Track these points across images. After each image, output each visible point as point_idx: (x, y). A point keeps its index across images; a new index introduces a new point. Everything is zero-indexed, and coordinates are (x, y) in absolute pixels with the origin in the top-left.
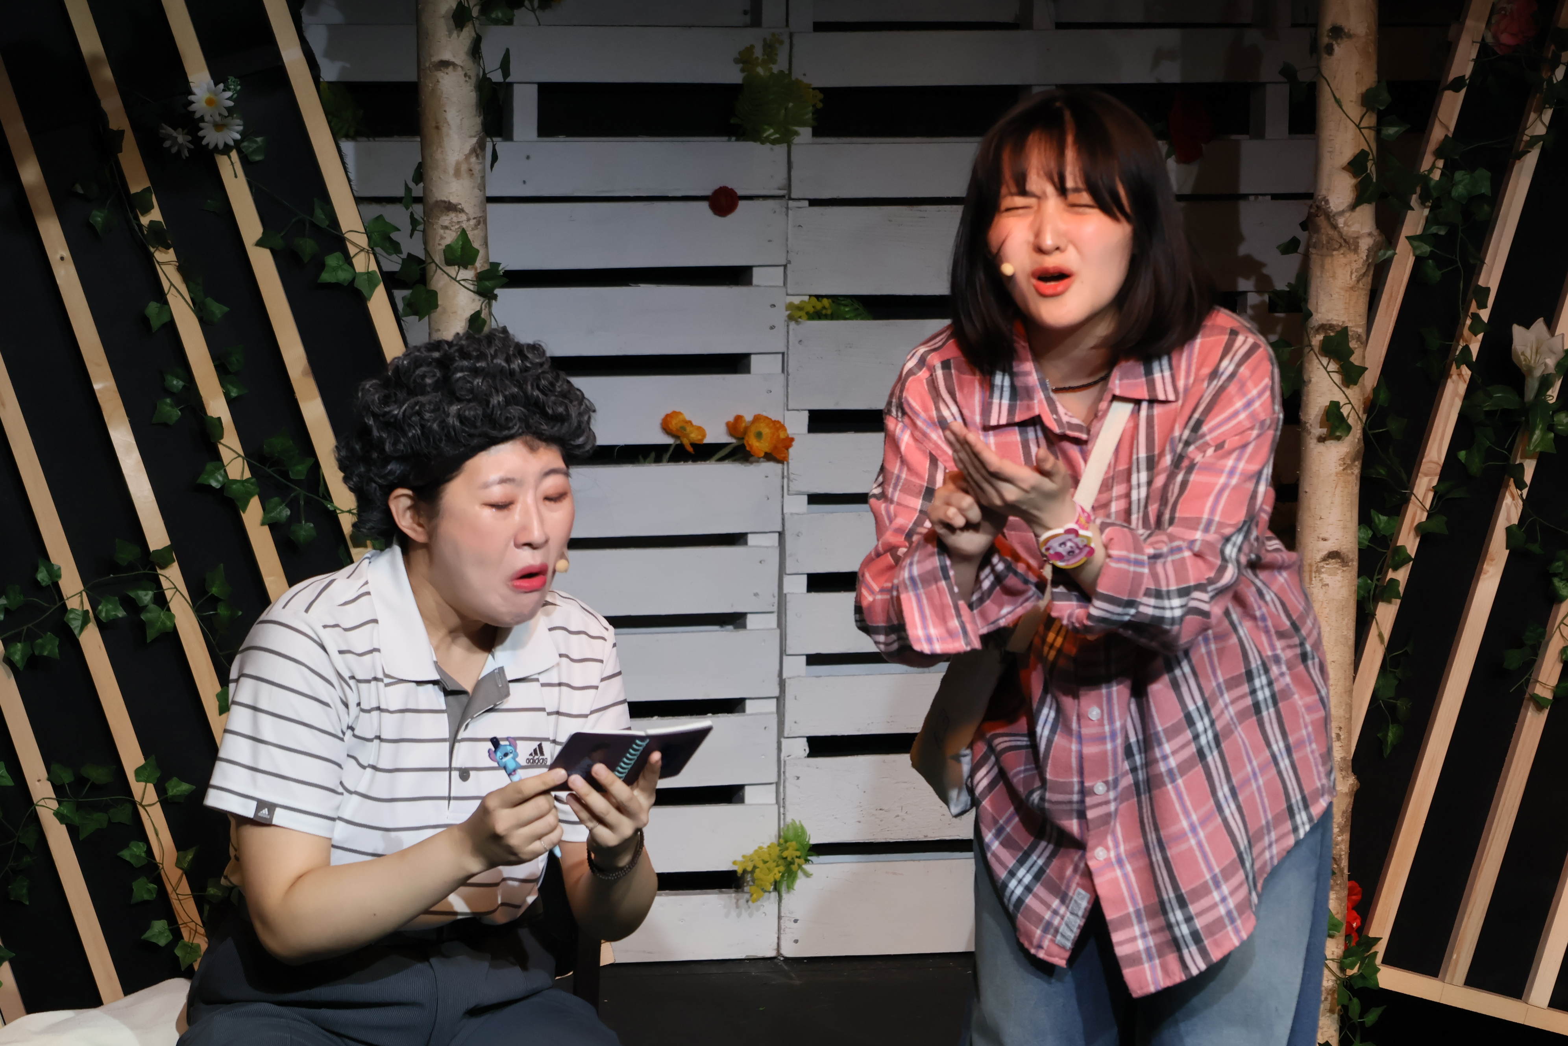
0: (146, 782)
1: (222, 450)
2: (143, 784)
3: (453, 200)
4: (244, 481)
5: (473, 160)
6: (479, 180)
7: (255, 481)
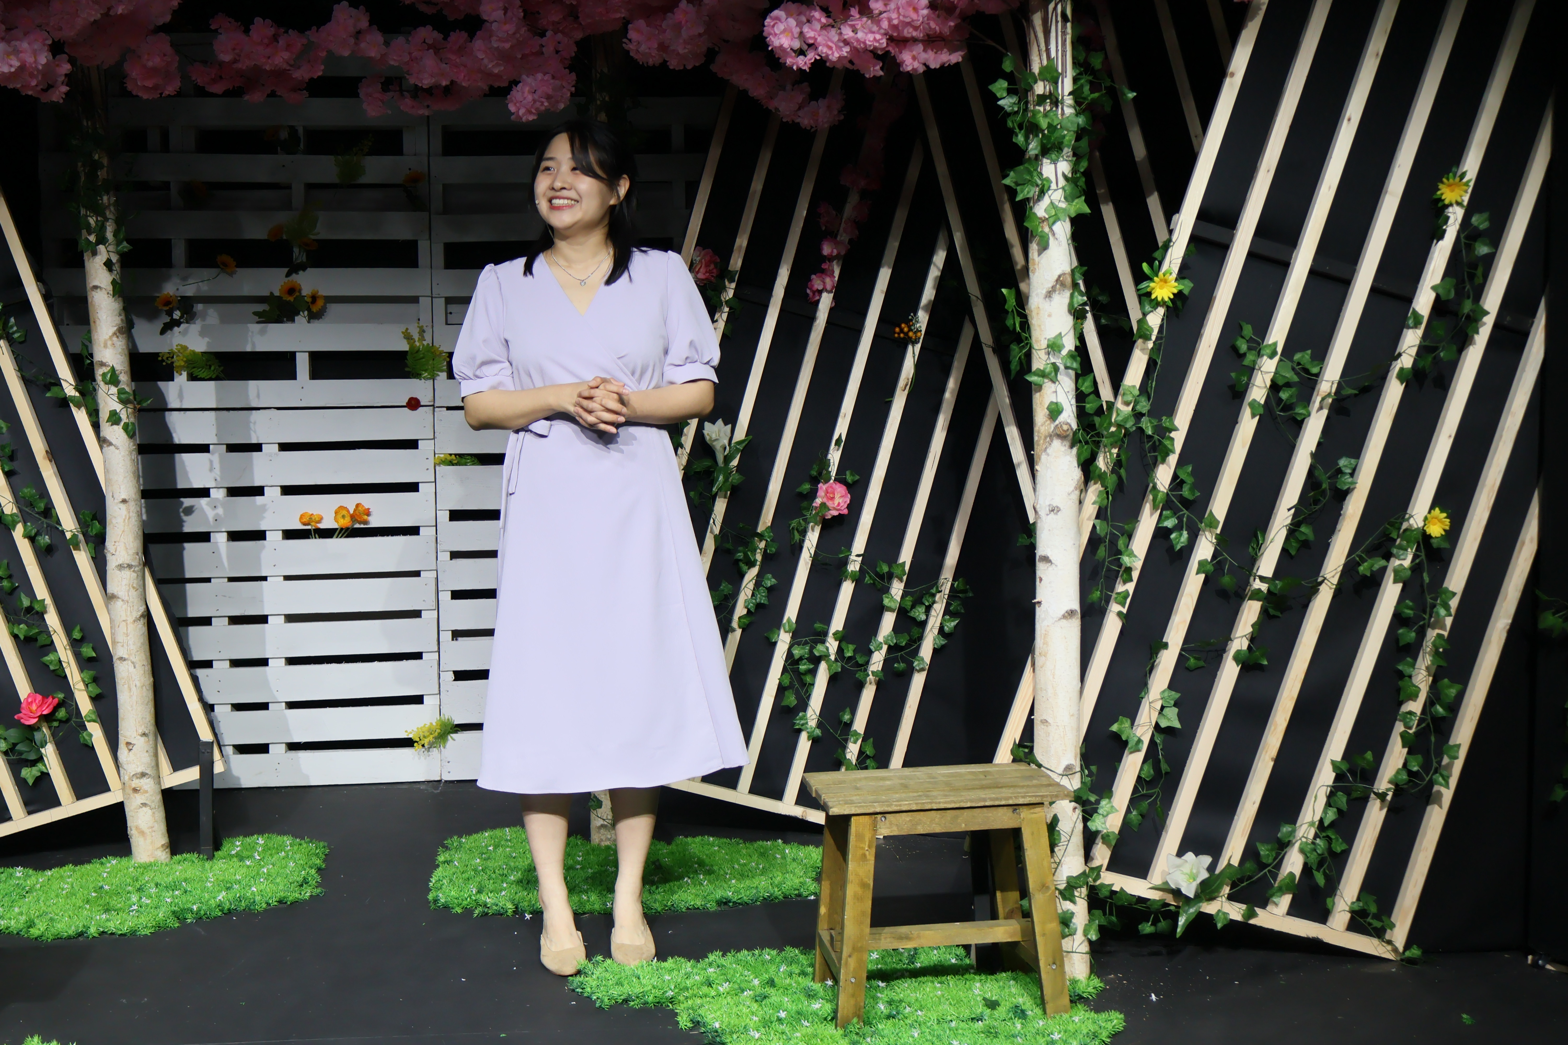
3: (104, 361)
4: (12, 515)
5: (115, 339)
6: (120, 350)
7: (20, 515)
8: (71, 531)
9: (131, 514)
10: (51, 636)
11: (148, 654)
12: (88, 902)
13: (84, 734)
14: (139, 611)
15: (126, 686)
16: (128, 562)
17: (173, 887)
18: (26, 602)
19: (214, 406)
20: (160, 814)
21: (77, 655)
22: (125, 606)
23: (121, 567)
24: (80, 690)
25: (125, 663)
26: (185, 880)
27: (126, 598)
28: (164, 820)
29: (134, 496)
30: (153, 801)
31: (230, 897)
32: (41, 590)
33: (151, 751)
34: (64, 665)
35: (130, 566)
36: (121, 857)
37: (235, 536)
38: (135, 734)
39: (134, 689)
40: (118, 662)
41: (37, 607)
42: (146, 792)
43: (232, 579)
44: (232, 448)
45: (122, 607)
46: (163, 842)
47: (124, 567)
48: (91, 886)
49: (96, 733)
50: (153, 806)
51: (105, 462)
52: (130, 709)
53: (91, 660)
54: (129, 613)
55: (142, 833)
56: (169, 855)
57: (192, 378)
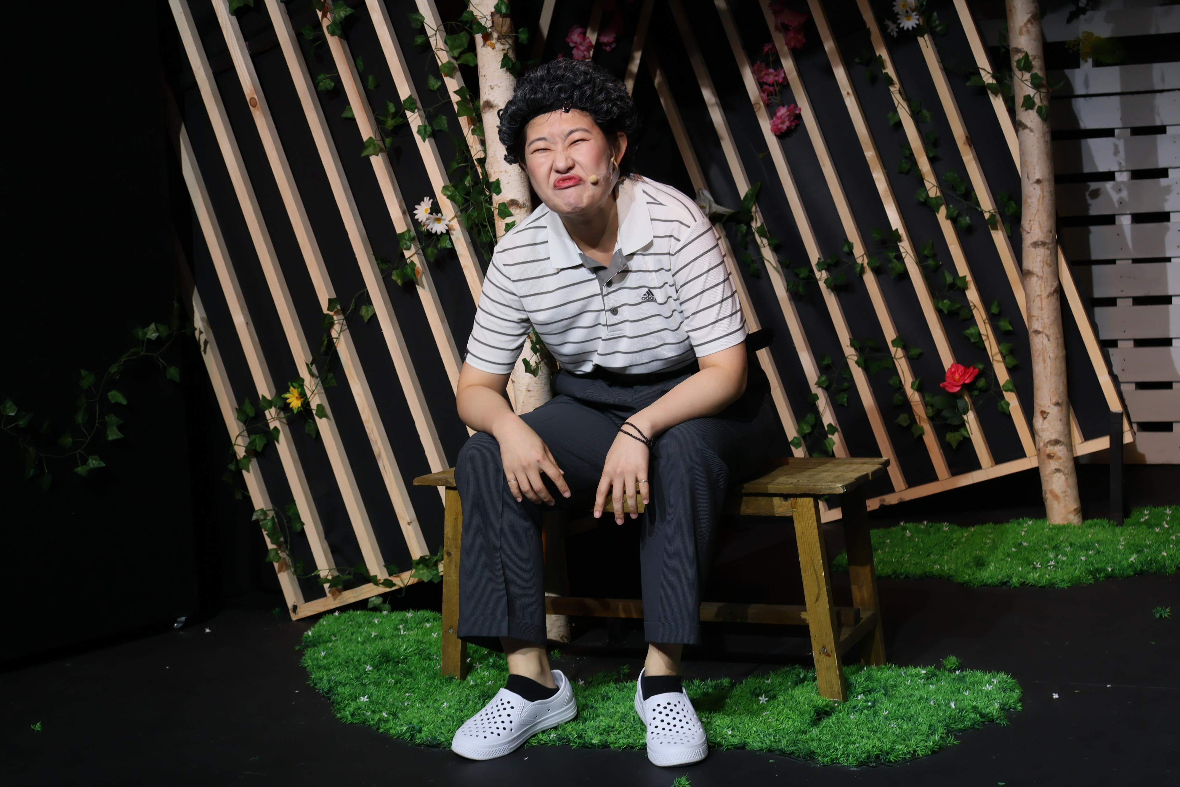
0: (897, 347)
1: (926, 183)
2: (896, 348)
3: (1020, 47)
4: (937, 198)
5: (1029, 25)
6: (1034, 36)
7: (943, 198)
8: (989, 212)
9: (1045, 193)
10: (971, 311)
11: (1061, 328)
12: (1009, 555)
13: (1002, 403)
14: (1052, 286)
15: (1041, 358)
16: (1042, 239)
17: (1087, 547)
18: (949, 279)
19: (1118, 90)
20: (1073, 480)
21: (996, 329)
22: (1039, 282)
23: (1035, 245)
24: (998, 361)
25: (1040, 335)
26: (1098, 542)
27: (1040, 274)
28: (1076, 486)
29: (1047, 176)
30: (1066, 468)
31: (1142, 559)
32: (962, 269)
33: (1064, 419)
34: (984, 338)
35: (1044, 244)
36: (1036, 519)
37: (1138, 218)
38: (1049, 403)
39: (1048, 360)
40: (1034, 335)
41: (959, 283)
42: (1060, 458)
43: (1135, 261)
44: (1136, 131)
45: (1036, 282)
46: (1075, 507)
47: (1039, 245)
48: (1011, 542)
49: (1012, 400)
50: (1066, 472)
51: (1020, 144)
52: (1045, 379)
53: (1008, 333)
54: (1043, 288)
55: (1056, 497)
56: (1081, 519)
57: (1097, 64)
